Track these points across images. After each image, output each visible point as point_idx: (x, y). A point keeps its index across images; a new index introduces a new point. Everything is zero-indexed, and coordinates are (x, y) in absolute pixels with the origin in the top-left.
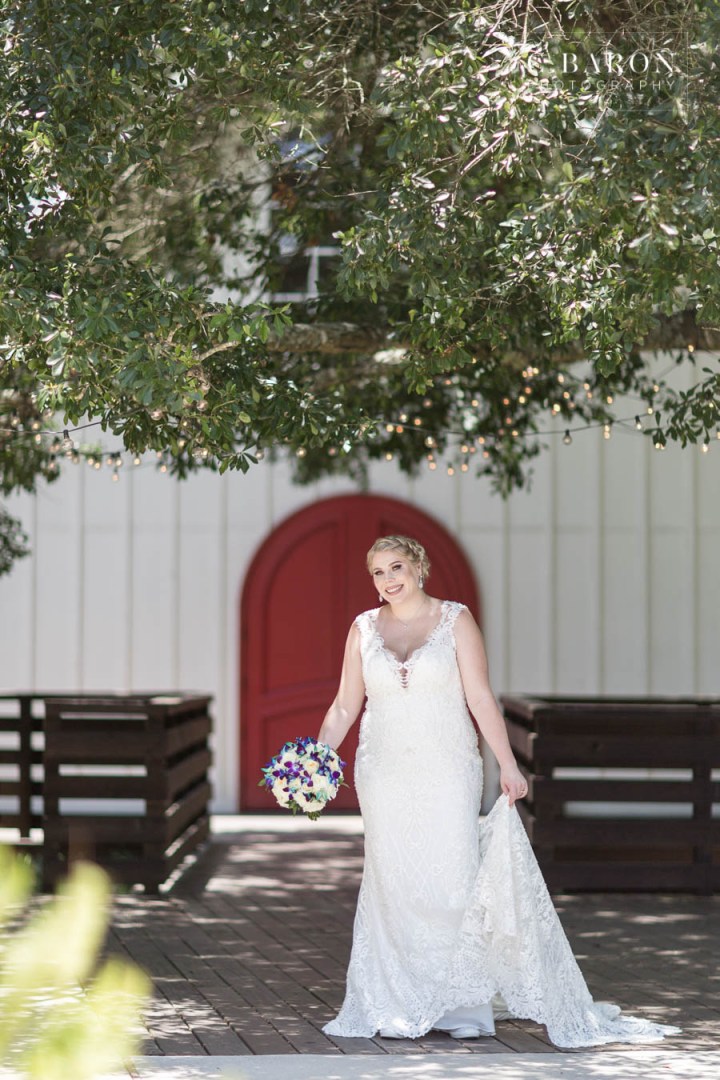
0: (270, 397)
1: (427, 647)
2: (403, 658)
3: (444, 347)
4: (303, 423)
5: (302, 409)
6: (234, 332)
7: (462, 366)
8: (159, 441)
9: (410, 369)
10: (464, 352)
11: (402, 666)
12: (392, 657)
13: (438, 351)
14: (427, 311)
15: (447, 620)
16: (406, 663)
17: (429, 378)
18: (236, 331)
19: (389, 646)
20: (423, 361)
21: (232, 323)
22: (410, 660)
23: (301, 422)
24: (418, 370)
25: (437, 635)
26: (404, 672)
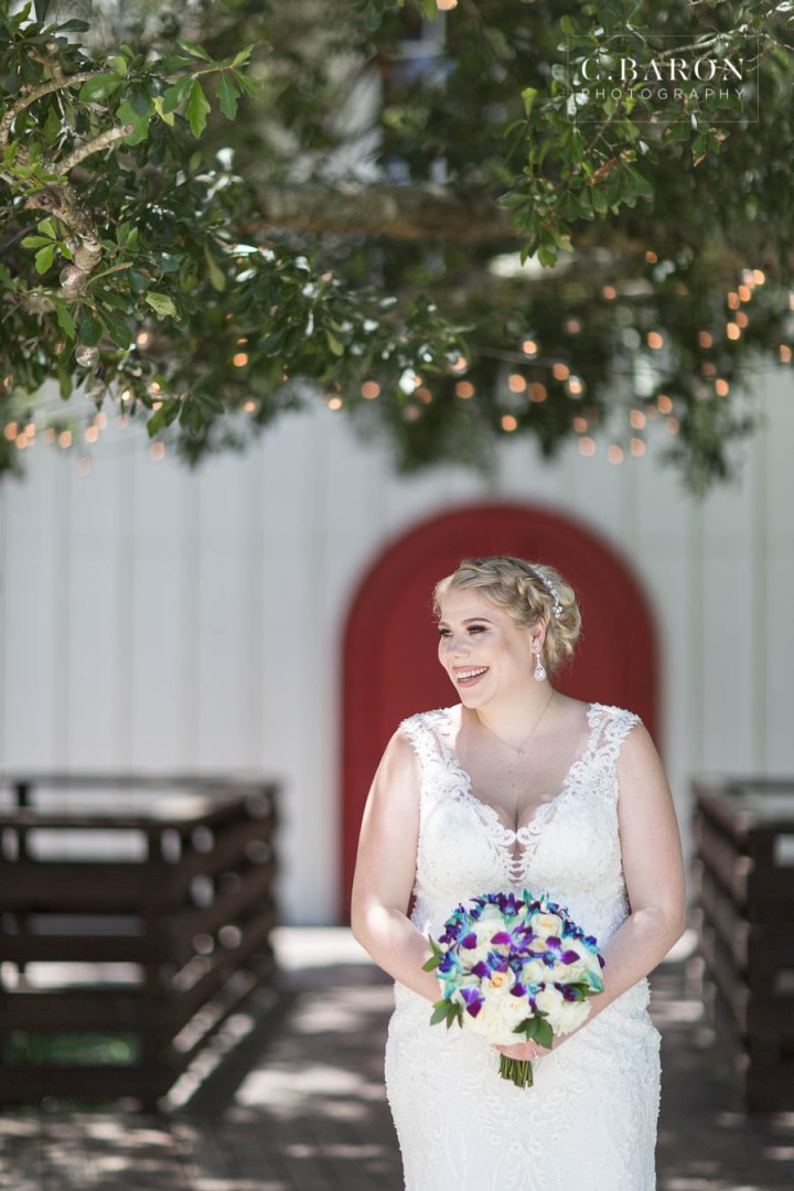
0: (243, 277)
1: (566, 797)
2: (515, 820)
3: (595, 165)
4: (310, 329)
5: (309, 300)
6: (132, 114)
7: (632, 205)
8: (30, 371)
9: (526, 209)
10: (635, 174)
11: (512, 837)
12: (491, 814)
13: (583, 172)
14: (559, 92)
15: (602, 743)
16: (523, 831)
17: (562, 232)
18: (137, 111)
19: (482, 793)
20: (550, 194)
21: (129, 92)
22: (531, 825)
23: (304, 325)
24: (542, 211)
25: (583, 772)
26: (517, 850)
